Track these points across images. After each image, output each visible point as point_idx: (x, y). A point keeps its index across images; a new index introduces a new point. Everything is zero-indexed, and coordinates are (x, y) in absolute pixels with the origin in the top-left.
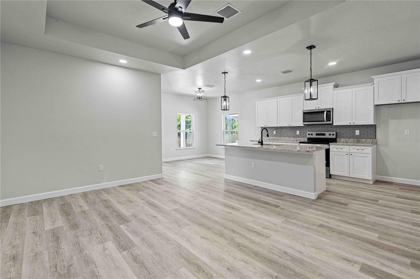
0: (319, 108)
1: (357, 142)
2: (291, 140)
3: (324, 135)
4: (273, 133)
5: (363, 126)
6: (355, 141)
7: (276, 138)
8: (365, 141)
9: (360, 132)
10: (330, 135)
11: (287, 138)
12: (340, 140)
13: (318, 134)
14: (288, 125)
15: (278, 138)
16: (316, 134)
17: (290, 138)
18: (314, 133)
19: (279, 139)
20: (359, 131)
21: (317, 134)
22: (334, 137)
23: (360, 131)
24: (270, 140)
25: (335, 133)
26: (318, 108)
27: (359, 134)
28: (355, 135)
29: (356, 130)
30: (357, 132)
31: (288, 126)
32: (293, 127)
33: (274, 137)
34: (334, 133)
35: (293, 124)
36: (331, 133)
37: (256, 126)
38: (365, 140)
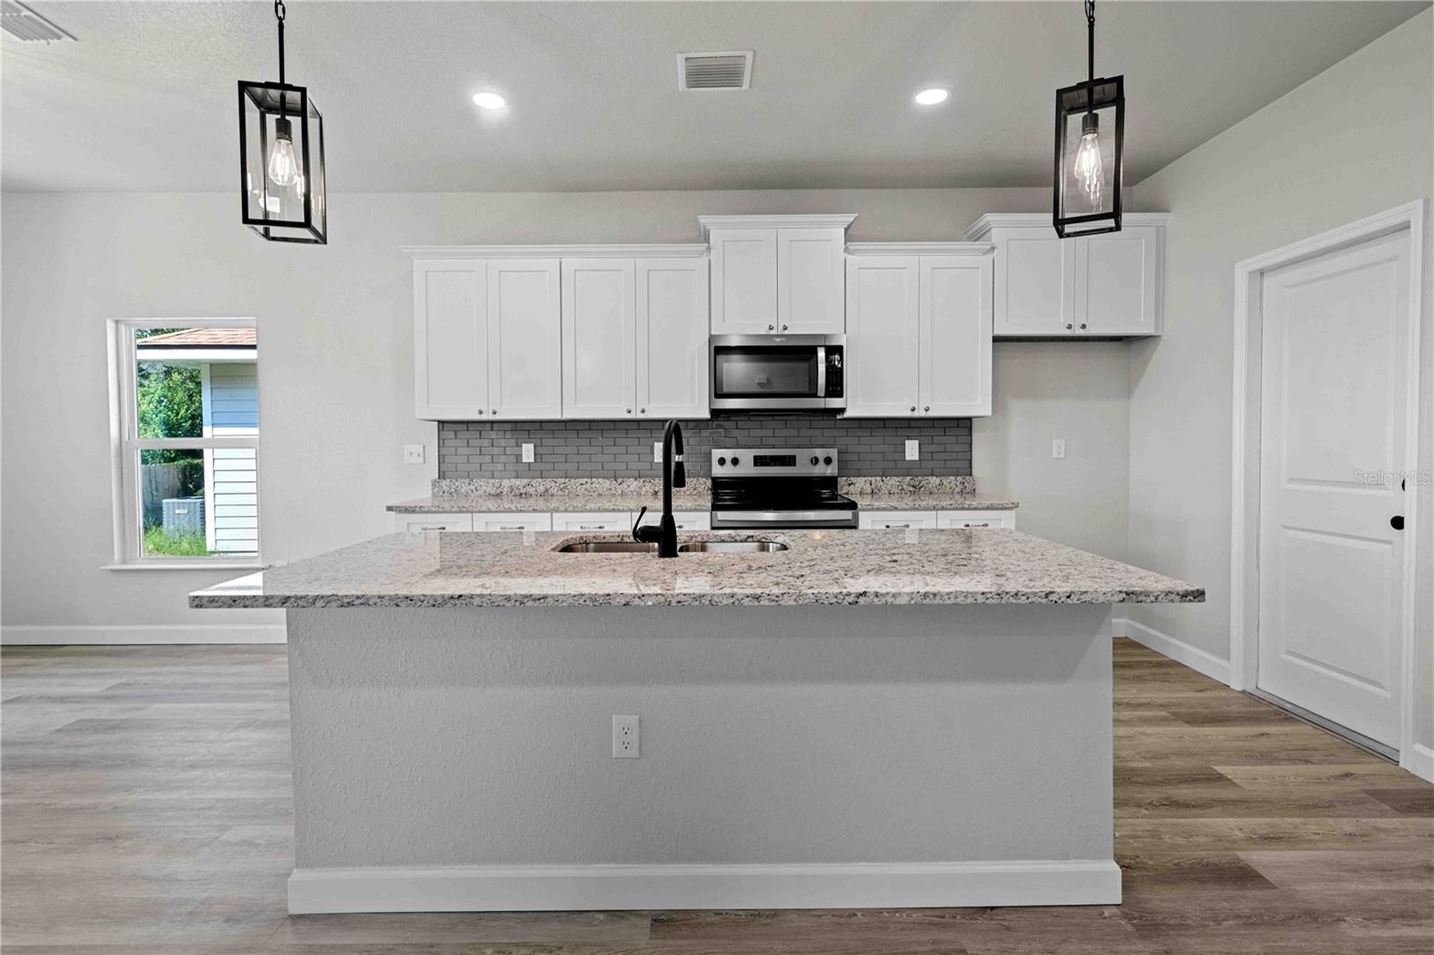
0: (785, 328)
1: (911, 489)
2: (622, 494)
3: (790, 461)
4: (519, 457)
5: (931, 423)
6: (905, 487)
7: (539, 485)
8: (941, 484)
9: (923, 450)
10: (815, 461)
11: (604, 484)
12: (849, 485)
13: (765, 457)
14: (630, 412)
15: (549, 483)
16: (755, 457)
17: (619, 481)
18: (747, 456)
19: (554, 491)
20: (917, 442)
21: (759, 461)
22: (831, 471)
23: (920, 445)
24: (499, 495)
25: (833, 453)
26: (781, 327)
27: (916, 457)
28: (905, 460)
29: (908, 439)
30: (912, 450)
31: (628, 416)
32: (635, 425)
33: (526, 481)
34: (830, 455)
35: (651, 405)
36: (821, 453)
37: (418, 416)
38: (938, 480)
